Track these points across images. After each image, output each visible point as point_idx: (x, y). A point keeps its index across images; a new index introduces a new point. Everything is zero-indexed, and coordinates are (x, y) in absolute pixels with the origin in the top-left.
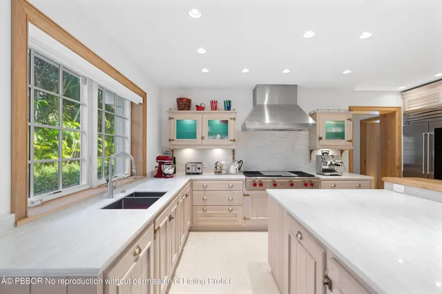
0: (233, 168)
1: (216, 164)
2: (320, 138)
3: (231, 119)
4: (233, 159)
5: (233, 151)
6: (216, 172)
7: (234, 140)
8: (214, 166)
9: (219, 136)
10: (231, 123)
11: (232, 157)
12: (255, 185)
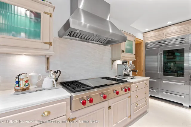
0: (48, 81)
1: (18, 77)
2: (123, 52)
3: (45, 13)
4: (48, 69)
5: (48, 59)
6: (17, 91)
7: (50, 44)
8: (15, 80)
9: (23, 35)
10: (44, 18)
11: (45, 66)
12: (84, 103)
